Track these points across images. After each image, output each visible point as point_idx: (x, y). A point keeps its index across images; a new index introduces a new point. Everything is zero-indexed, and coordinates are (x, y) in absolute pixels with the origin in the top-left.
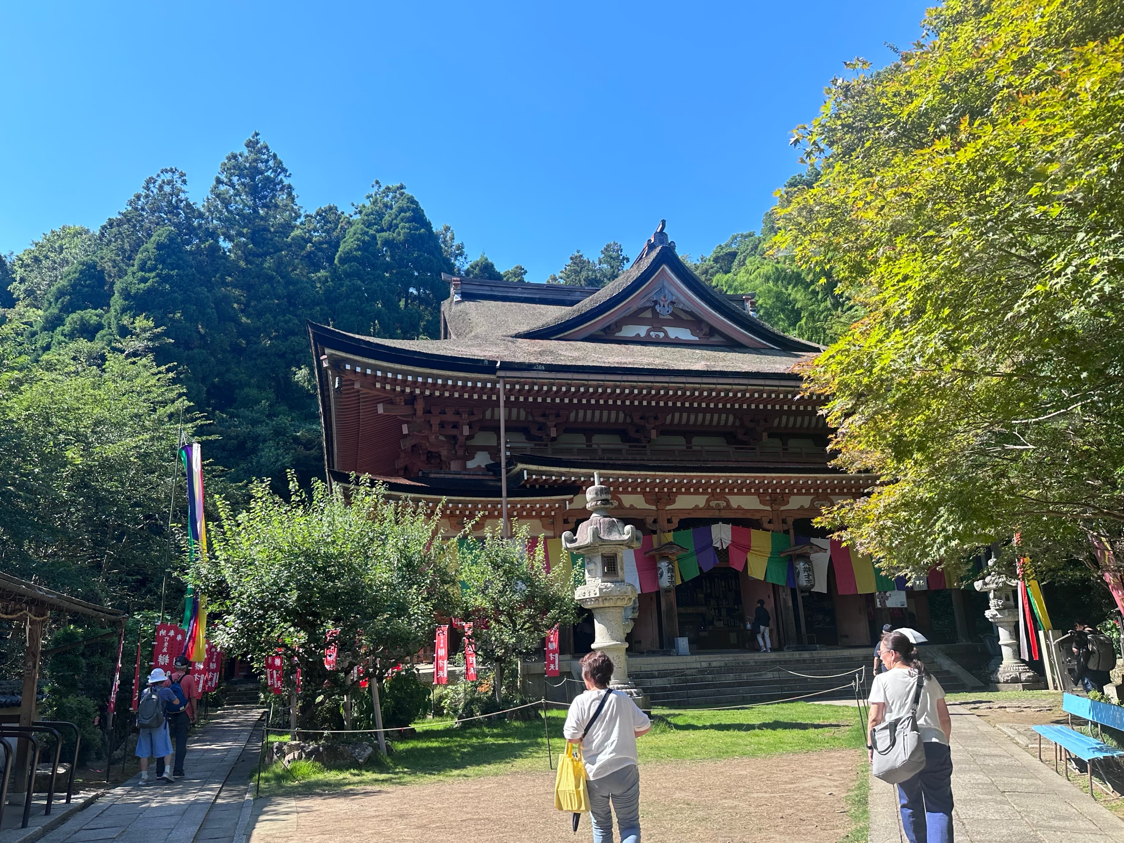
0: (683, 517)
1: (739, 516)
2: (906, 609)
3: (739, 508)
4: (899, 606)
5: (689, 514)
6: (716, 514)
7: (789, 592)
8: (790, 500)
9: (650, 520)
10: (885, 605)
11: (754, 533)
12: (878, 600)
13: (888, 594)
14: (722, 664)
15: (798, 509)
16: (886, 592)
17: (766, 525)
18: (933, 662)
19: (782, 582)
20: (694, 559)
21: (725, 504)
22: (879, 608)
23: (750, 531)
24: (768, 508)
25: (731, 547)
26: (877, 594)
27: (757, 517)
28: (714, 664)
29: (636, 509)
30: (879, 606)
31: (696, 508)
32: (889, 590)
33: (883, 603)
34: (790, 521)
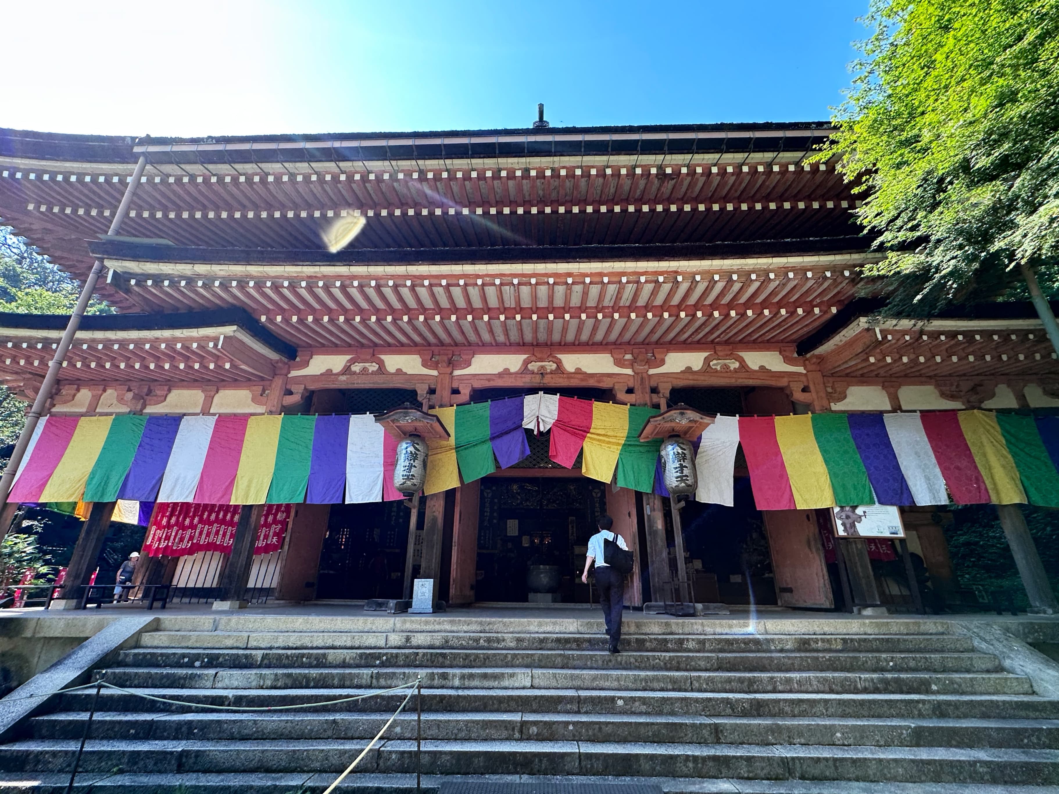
0: (478, 385)
1: (575, 383)
2: (902, 540)
3: (578, 371)
4: (887, 534)
5: (489, 380)
6: (536, 381)
7: (658, 504)
8: (667, 359)
9: (422, 390)
10: (856, 531)
11: (598, 407)
12: (839, 522)
13: (859, 511)
14: (437, 639)
15: (682, 372)
16: (854, 508)
17: (621, 396)
18: (1000, 669)
19: (646, 488)
20: (487, 448)
21: (554, 366)
22: (843, 538)
23: (591, 406)
24: (629, 371)
25: (554, 429)
26: (837, 510)
27: (606, 384)
28: (419, 639)
29: (406, 374)
30: (841, 532)
31: (506, 372)
32: (862, 503)
33: (851, 526)
34: (665, 390)
